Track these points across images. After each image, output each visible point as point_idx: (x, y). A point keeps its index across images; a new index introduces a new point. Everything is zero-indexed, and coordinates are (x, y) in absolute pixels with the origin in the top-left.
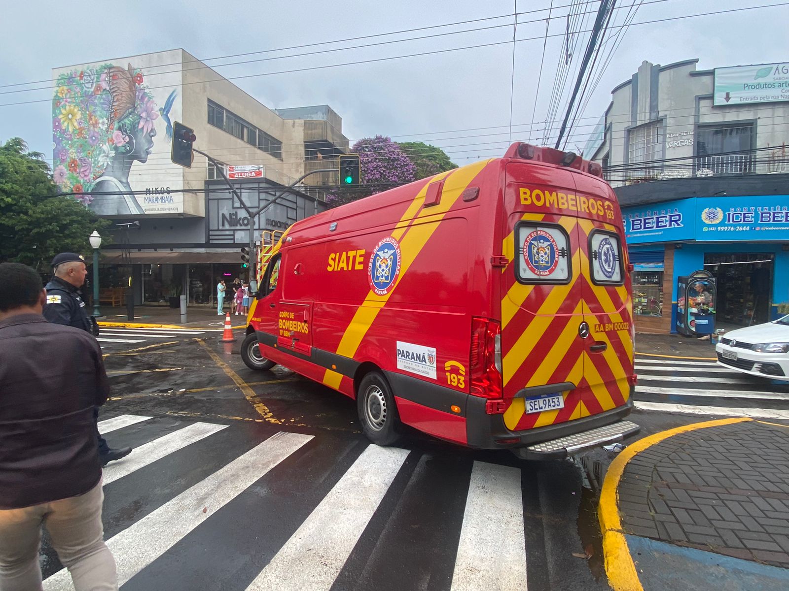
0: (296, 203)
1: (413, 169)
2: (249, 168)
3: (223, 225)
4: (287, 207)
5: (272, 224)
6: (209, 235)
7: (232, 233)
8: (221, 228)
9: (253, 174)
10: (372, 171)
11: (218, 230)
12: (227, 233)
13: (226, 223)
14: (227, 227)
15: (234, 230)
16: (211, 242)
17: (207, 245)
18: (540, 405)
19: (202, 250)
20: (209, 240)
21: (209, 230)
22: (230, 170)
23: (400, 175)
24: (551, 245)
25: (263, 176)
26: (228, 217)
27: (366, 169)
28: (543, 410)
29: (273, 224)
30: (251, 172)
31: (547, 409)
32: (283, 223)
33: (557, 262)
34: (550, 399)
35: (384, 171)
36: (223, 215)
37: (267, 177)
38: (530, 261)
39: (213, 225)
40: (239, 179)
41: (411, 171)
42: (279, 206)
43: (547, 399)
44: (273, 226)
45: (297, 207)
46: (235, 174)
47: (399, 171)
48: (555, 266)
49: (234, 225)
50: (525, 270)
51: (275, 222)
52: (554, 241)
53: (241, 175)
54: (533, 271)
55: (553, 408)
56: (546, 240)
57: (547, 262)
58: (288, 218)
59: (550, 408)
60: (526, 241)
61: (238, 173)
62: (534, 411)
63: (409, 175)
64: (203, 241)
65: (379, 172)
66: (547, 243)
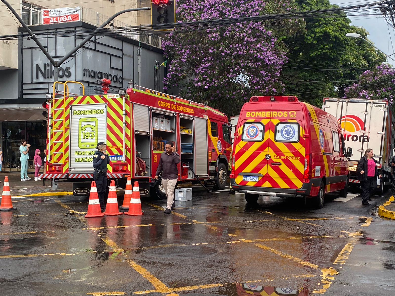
0: (122, 50)
1: (259, 5)
2: (65, 11)
3: (37, 77)
4: (110, 55)
5: (90, 75)
6: (22, 90)
7: (46, 86)
8: (35, 81)
9: (70, 18)
10: (209, 9)
11: (32, 83)
12: (41, 86)
13: (40, 75)
14: (41, 79)
15: (49, 83)
16: (24, 97)
17: (20, 101)
18: (248, 179)
19: (15, 107)
20: (22, 94)
21: (23, 84)
22: (45, 15)
23: (243, 12)
24: (257, 129)
25: (79, 20)
26: (42, 68)
27: (202, 7)
28: (249, 180)
29: (93, 75)
30: (67, 16)
31: (251, 180)
32: (105, 74)
33: (258, 134)
34: (253, 178)
35: (223, 9)
36: (37, 65)
37: (85, 21)
38: (248, 134)
39: (27, 79)
40: (54, 25)
41: (257, 7)
42: (100, 54)
43: (251, 178)
44: (93, 77)
45: (123, 55)
46: (50, 19)
47: (241, 8)
48: (257, 136)
49: (48, 78)
50: (246, 137)
51: (94, 72)
52: (258, 127)
53: (57, 20)
54: (249, 137)
55: (253, 181)
56: (254, 127)
57: (254, 134)
58: (111, 68)
59: (252, 180)
60: (248, 128)
61: (53, 18)
62: (245, 180)
63: (255, 12)
64: (16, 96)
65: (218, 10)
66: (254, 129)
